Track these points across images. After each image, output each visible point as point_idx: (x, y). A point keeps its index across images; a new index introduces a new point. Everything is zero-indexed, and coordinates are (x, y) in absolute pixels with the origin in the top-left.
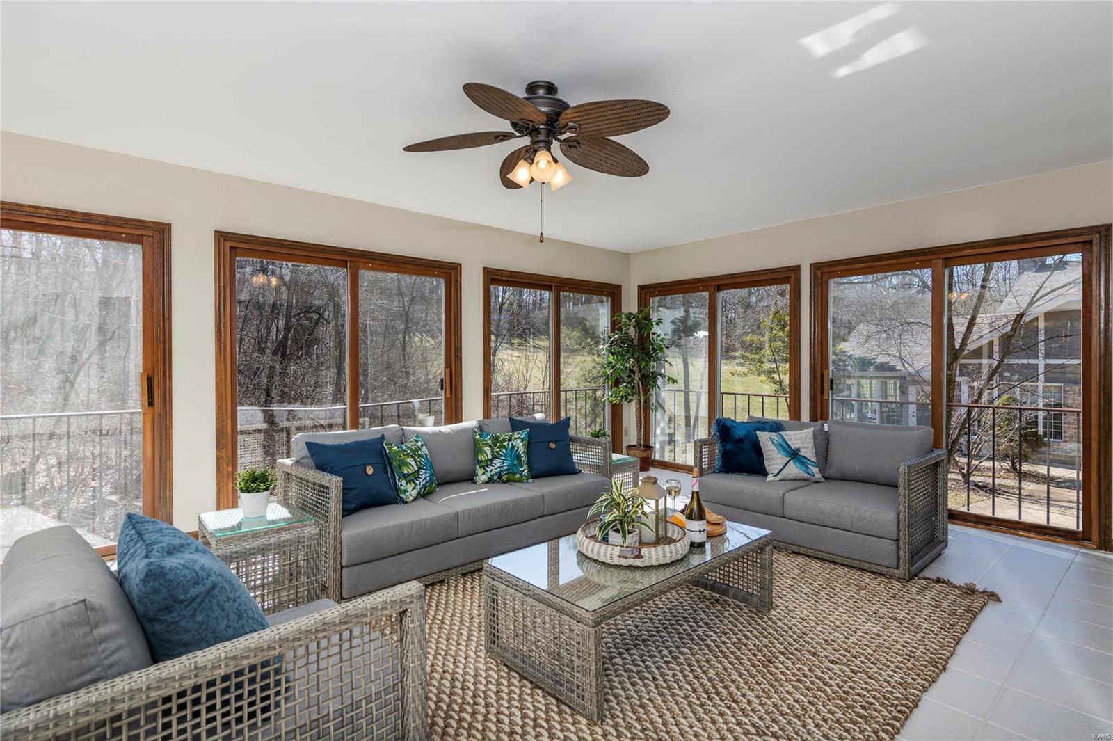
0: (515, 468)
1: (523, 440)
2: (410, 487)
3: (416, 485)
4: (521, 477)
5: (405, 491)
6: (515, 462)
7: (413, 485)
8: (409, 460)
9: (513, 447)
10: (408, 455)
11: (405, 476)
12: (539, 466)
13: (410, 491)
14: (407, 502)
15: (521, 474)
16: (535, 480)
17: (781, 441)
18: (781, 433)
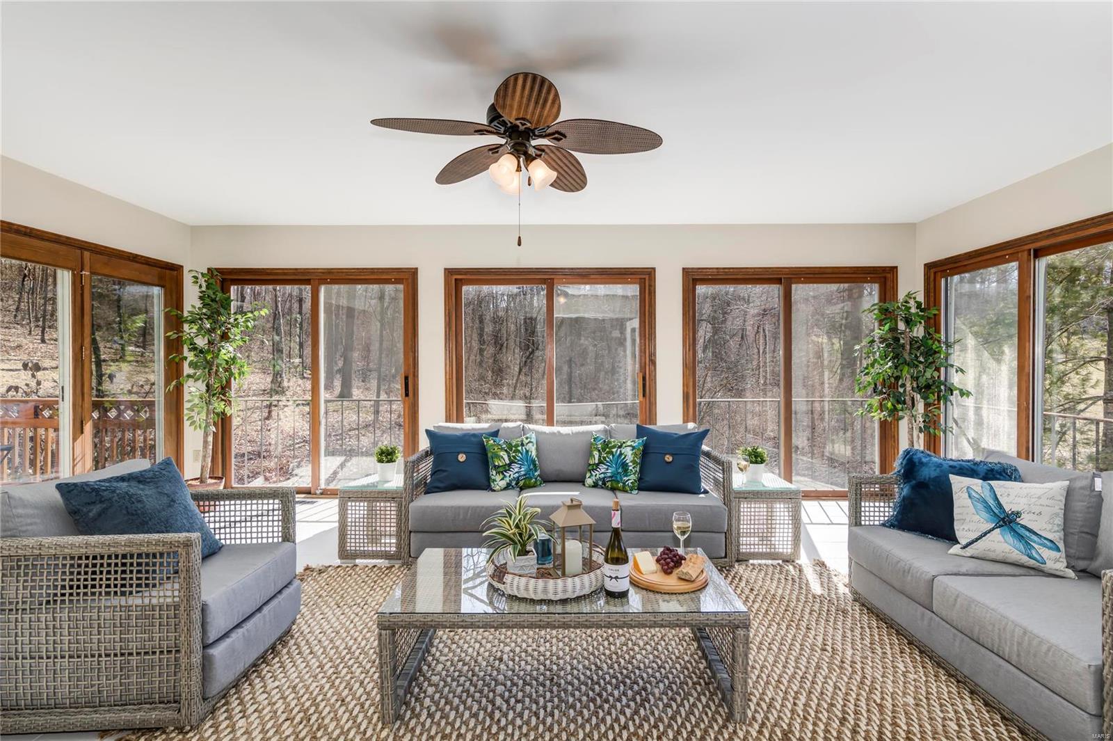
0: (619, 476)
1: (633, 448)
2: (498, 478)
3: (505, 476)
4: (624, 487)
5: (494, 480)
6: (620, 470)
7: (501, 476)
8: (502, 453)
9: (621, 454)
10: (502, 449)
11: (496, 467)
12: (650, 478)
13: (499, 482)
14: (495, 491)
15: (624, 483)
16: (641, 492)
17: (987, 495)
18: (992, 483)
